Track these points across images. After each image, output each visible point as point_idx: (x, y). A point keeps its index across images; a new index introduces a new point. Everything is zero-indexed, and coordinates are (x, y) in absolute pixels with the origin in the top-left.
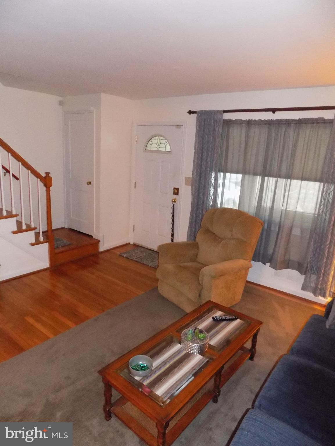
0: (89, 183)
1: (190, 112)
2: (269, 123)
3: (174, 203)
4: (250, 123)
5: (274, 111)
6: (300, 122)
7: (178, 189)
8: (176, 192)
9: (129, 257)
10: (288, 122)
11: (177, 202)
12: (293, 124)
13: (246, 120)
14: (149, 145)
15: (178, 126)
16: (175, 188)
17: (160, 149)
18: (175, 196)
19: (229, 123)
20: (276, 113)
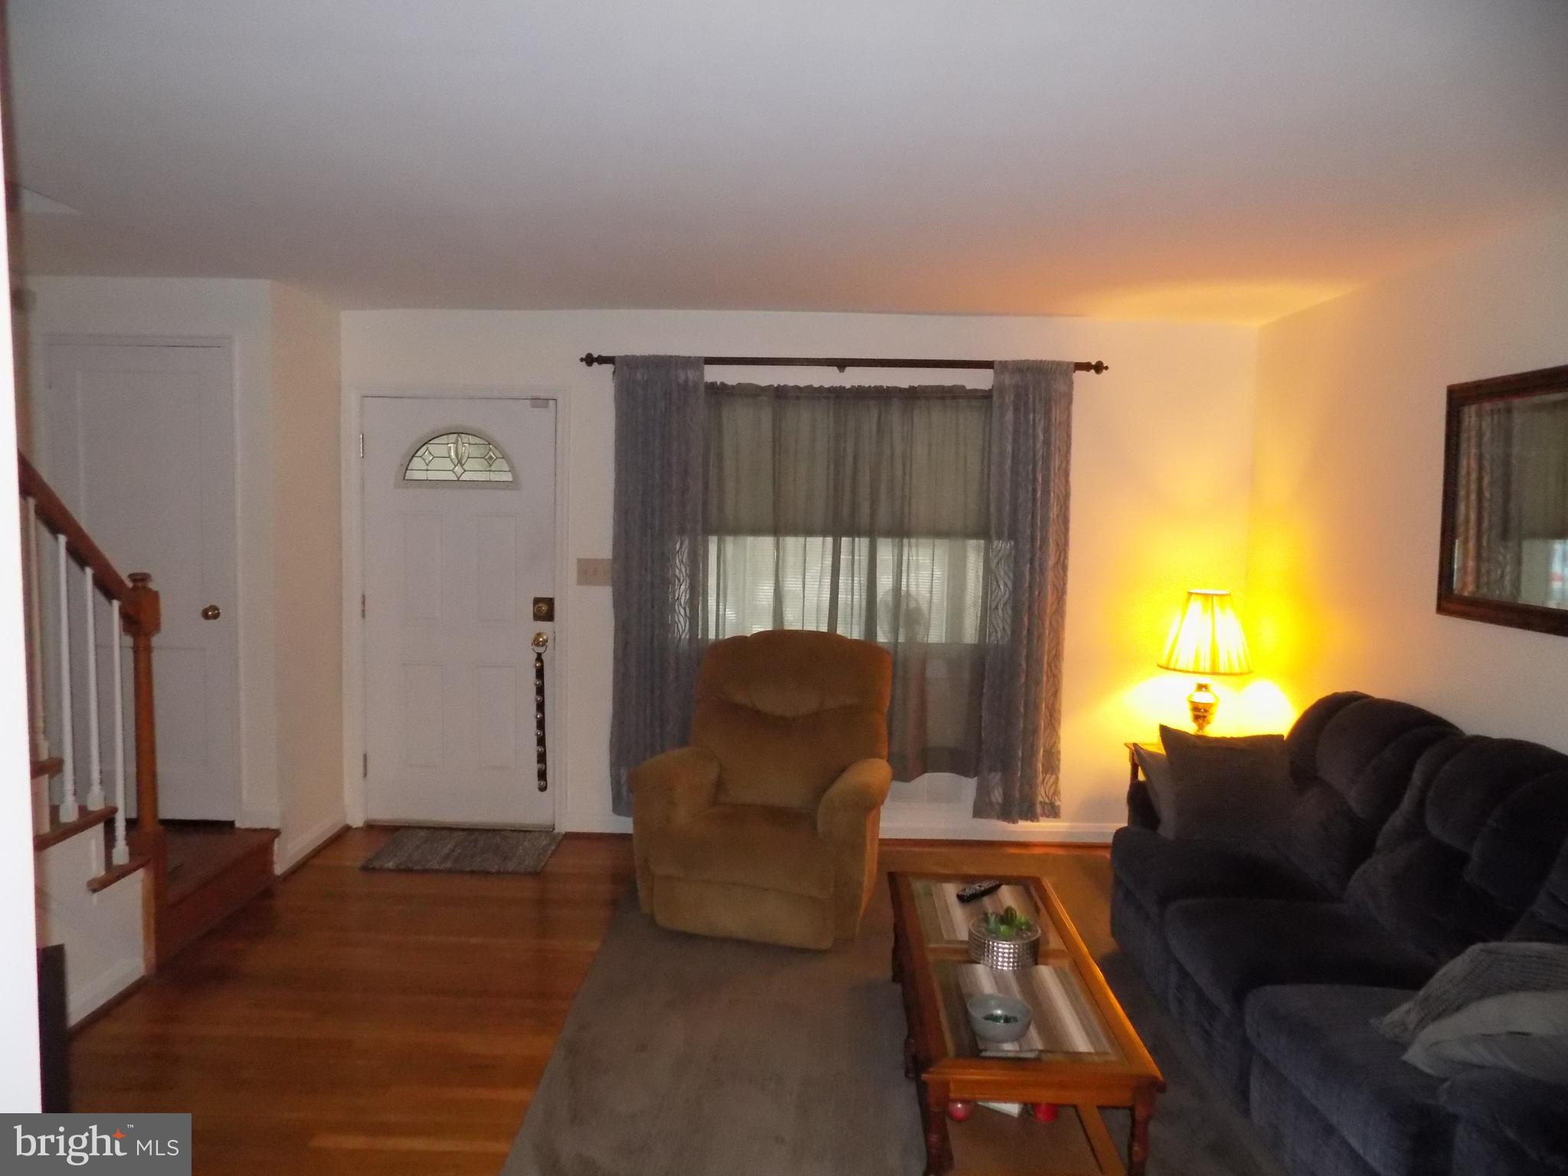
0: (211, 613)
1: (589, 360)
2: (837, 395)
3: (540, 650)
4: (780, 394)
5: (842, 364)
6: (912, 395)
7: (550, 602)
8: (545, 609)
9: (410, 865)
10: (883, 395)
11: (549, 644)
12: (896, 400)
13: (771, 386)
14: (417, 463)
15: (540, 402)
16: (537, 601)
17: (465, 477)
18: (544, 626)
19: (719, 392)
20: (849, 370)
